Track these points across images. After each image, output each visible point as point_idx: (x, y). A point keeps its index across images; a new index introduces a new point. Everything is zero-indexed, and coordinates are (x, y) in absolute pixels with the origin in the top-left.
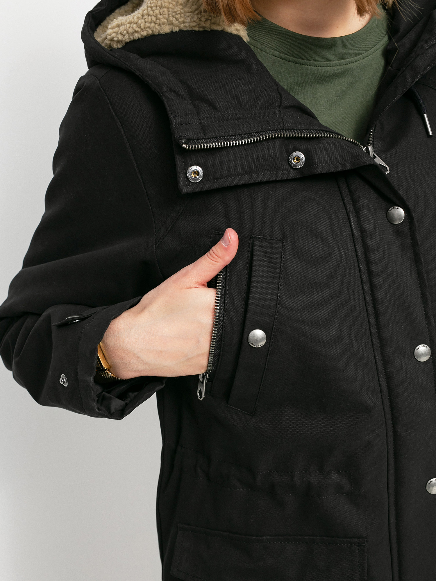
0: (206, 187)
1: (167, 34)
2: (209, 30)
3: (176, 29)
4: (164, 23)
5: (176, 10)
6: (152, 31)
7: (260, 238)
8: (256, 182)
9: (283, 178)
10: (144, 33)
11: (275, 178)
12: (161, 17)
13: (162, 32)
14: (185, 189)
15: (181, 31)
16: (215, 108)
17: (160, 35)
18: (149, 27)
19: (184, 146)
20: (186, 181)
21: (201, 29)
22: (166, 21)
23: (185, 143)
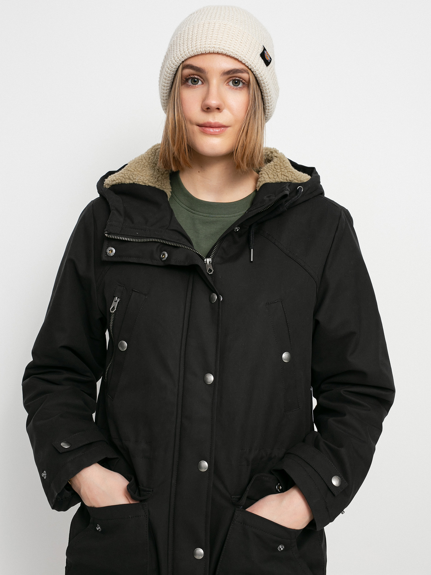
0: (115, 260)
1: (128, 184)
2: (147, 185)
3: (131, 182)
4: (127, 178)
5: (134, 173)
6: (121, 181)
7: (136, 291)
8: (141, 263)
9: (155, 264)
10: (117, 181)
11: (151, 263)
12: (126, 175)
13: (125, 182)
14: (104, 258)
15: (134, 183)
16: (133, 222)
17: (124, 184)
18: (120, 179)
19: (106, 235)
20: (106, 255)
21: (143, 184)
22: (128, 177)
23: (107, 234)
